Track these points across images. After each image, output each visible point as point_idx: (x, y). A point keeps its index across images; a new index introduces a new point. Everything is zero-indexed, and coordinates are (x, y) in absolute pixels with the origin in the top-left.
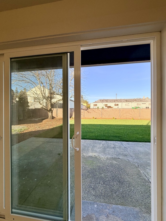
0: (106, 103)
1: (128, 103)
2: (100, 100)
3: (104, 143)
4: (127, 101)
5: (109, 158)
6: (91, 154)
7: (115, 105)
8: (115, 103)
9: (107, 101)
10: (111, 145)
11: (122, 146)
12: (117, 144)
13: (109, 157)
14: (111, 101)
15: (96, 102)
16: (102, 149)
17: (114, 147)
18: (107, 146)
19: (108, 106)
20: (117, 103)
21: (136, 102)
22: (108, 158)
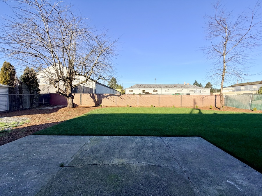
0: (144, 89)
1: (168, 89)
2: (137, 85)
3: (139, 140)
4: (167, 87)
5: (145, 166)
6: (116, 161)
7: (154, 91)
8: (154, 89)
9: (144, 86)
10: (148, 144)
11: (163, 144)
12: (156, 141)
13: (145, 164)
14: (150, 86)
15: (132, 87)
16: (135, 150)
17: (152, 146)
18: (143, 145)
19: (146, 92)
20: (156, 89)
21: (176, 88)
22: (142, 166)
